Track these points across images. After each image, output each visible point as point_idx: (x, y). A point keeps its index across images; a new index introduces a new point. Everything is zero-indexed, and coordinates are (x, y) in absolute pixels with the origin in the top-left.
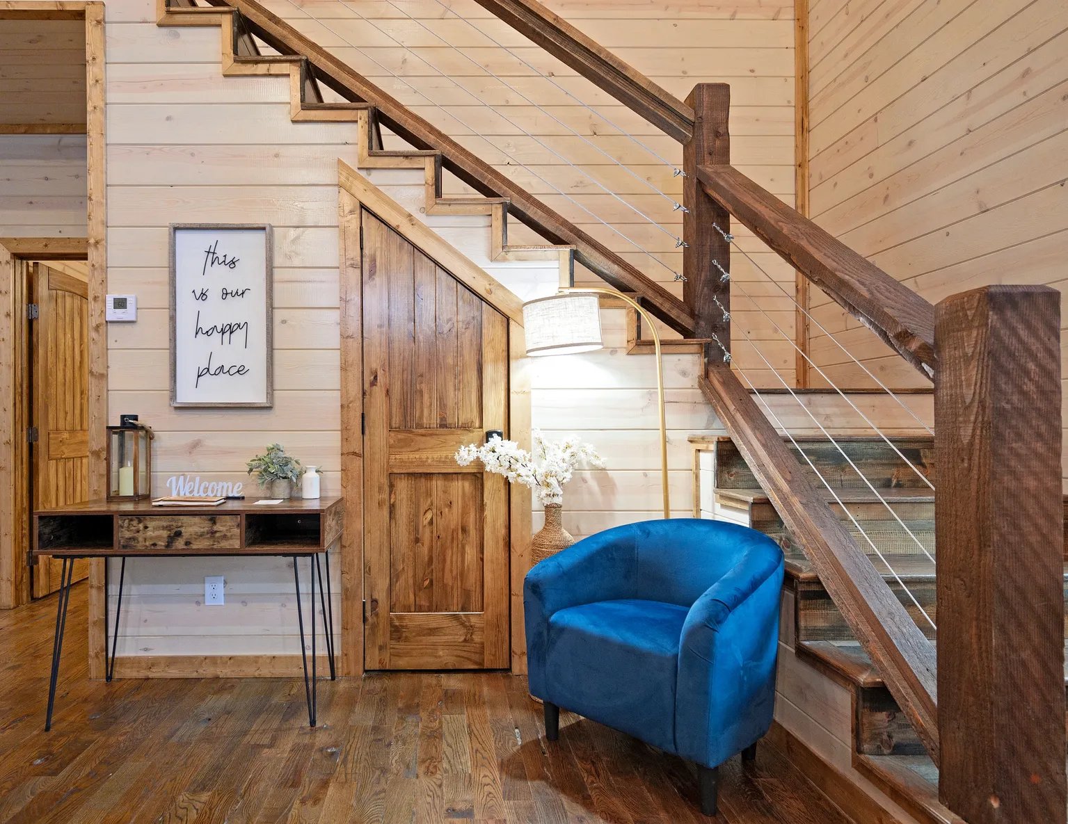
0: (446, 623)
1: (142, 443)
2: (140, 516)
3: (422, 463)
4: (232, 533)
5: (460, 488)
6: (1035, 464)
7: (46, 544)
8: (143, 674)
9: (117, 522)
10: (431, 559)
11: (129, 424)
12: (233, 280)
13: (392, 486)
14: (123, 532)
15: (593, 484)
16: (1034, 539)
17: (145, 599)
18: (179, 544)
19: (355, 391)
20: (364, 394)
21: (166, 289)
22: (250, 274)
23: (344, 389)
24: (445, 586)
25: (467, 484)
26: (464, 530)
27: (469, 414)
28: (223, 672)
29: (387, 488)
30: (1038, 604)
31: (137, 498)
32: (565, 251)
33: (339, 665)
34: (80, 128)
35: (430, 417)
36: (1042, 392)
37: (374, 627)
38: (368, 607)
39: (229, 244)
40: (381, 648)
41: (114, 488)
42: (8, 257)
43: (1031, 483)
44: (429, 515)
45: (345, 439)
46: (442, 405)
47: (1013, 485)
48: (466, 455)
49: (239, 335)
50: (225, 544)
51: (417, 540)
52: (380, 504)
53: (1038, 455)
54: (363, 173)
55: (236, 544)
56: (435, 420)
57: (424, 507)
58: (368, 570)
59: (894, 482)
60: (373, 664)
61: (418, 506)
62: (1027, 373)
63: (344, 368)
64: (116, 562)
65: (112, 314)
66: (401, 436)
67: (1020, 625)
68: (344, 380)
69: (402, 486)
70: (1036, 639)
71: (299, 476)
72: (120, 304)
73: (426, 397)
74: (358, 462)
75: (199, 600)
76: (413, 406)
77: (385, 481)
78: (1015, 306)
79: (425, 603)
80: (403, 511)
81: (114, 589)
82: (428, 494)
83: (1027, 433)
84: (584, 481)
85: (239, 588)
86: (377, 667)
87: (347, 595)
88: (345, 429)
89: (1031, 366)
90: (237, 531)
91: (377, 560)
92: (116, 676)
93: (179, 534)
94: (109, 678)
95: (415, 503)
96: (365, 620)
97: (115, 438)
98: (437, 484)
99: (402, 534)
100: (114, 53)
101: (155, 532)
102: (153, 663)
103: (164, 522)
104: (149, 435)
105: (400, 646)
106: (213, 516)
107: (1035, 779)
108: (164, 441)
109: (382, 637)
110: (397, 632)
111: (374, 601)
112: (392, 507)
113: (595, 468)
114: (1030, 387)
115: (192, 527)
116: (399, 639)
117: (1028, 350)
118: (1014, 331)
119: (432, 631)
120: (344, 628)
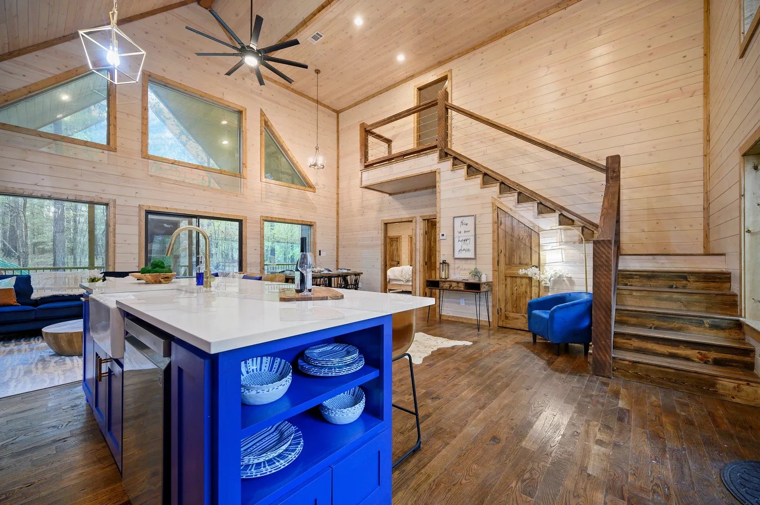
0: (520, 317)
1: (447, 267)
2: (444, 282)
3: (514, 273)
4: (462, 287)
5: (525, 281)
6: (604, 276)
7: (427, 286)
8: (447, 319)
9: (440, 282)
10: (516, 300)
11: (444, 262)
12: (467, 228)
13: (506, 279)
14: (441, 285)
15: (567, 282)
16: (604, 292)
17: (447, 302)
18: (452, 288)
19: (496, 254)
20: (498, 255)
21: (452, 231)
22: (471, 227)
23: (493, 254)
24: (520, 307)
25: (527, 280)
26: (526, 292)
27: (528, 261)
28: (464, 321)
29: (504, 280)
30: (604, 306)
31: (445, 278)
32: (557, 214)
33: (491, 324)
34: (435, 187)
35: (516, 261)
36: (607, 261)
37: (501, 315)
38: (499, 310)
39: (466, 220)
40: (503, 321)
41: (441, 276)
42: (422, 220)
43: (603, 280)
44: (516, 288)
45: (493, 267)
46: (520, 258)
47: (598, 280)
48: (522, 272)
49: (468, 241)
50: (460, 289)
51: (513, 294)
52: (503, 284)
53: (605, 275)
54: (498, 199)
55: (462, 289)
56: (518, 263)
57: (514, 286)
58: (499, 300)
59: (674, 286)
60: (500, 324)
61: (513, 285)
62: (602, 257)
63: (493, 249)
64: (442, 291)
65: (442, 238)
66: (508, 266)
67: (599, 310)
68: (493, 252)
69: (509, 279)
70: (604, 313)
71: (481, 276)
72: (443, 235)
73: (515, 256)
74: (497, 273)
75: (459, 303)
76: (512, 259)
77: (504, 278)
78: (600, 243)
79: (515, 311)
80: (509, 286)
81: (441, 299)
82: (516, 282)
83: (602, 270)
84: (564, 281)
85: (467, 302)
86: (501, 326)
87: (493, 306)
88: (493, 264)
89: (604, 256)
90: (463, 286)
91: (502, 299)
92: (442, 318)
93: (451, 286)
94: (440, 318)
95: (512, 284)
96: (498, 313)
97: (441, 265)
98: (518, 280)
99: (509, 292)
100: (442, 179)
101: (447, 285)
102: (449, 317)
103: (449, 283)
104: (448, 265)
105: (508, 321)
106: (458, 282)
107: (603, 343)
108: (451, 266)
109: (503, 318)
110: (507, 317)
111: (501, 309)
112: (506, 285)
113: (567, 277)
114: (603, 260)
115: (454, 285)
116: (507, 319)
117: (603, 252)
118: (599, 248)
119: (517, 319)
120: (493, 314)
